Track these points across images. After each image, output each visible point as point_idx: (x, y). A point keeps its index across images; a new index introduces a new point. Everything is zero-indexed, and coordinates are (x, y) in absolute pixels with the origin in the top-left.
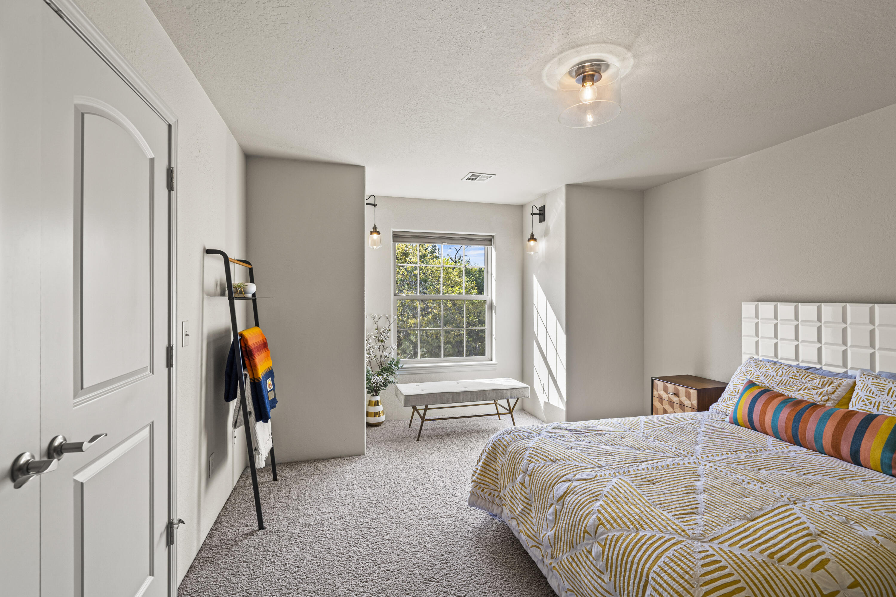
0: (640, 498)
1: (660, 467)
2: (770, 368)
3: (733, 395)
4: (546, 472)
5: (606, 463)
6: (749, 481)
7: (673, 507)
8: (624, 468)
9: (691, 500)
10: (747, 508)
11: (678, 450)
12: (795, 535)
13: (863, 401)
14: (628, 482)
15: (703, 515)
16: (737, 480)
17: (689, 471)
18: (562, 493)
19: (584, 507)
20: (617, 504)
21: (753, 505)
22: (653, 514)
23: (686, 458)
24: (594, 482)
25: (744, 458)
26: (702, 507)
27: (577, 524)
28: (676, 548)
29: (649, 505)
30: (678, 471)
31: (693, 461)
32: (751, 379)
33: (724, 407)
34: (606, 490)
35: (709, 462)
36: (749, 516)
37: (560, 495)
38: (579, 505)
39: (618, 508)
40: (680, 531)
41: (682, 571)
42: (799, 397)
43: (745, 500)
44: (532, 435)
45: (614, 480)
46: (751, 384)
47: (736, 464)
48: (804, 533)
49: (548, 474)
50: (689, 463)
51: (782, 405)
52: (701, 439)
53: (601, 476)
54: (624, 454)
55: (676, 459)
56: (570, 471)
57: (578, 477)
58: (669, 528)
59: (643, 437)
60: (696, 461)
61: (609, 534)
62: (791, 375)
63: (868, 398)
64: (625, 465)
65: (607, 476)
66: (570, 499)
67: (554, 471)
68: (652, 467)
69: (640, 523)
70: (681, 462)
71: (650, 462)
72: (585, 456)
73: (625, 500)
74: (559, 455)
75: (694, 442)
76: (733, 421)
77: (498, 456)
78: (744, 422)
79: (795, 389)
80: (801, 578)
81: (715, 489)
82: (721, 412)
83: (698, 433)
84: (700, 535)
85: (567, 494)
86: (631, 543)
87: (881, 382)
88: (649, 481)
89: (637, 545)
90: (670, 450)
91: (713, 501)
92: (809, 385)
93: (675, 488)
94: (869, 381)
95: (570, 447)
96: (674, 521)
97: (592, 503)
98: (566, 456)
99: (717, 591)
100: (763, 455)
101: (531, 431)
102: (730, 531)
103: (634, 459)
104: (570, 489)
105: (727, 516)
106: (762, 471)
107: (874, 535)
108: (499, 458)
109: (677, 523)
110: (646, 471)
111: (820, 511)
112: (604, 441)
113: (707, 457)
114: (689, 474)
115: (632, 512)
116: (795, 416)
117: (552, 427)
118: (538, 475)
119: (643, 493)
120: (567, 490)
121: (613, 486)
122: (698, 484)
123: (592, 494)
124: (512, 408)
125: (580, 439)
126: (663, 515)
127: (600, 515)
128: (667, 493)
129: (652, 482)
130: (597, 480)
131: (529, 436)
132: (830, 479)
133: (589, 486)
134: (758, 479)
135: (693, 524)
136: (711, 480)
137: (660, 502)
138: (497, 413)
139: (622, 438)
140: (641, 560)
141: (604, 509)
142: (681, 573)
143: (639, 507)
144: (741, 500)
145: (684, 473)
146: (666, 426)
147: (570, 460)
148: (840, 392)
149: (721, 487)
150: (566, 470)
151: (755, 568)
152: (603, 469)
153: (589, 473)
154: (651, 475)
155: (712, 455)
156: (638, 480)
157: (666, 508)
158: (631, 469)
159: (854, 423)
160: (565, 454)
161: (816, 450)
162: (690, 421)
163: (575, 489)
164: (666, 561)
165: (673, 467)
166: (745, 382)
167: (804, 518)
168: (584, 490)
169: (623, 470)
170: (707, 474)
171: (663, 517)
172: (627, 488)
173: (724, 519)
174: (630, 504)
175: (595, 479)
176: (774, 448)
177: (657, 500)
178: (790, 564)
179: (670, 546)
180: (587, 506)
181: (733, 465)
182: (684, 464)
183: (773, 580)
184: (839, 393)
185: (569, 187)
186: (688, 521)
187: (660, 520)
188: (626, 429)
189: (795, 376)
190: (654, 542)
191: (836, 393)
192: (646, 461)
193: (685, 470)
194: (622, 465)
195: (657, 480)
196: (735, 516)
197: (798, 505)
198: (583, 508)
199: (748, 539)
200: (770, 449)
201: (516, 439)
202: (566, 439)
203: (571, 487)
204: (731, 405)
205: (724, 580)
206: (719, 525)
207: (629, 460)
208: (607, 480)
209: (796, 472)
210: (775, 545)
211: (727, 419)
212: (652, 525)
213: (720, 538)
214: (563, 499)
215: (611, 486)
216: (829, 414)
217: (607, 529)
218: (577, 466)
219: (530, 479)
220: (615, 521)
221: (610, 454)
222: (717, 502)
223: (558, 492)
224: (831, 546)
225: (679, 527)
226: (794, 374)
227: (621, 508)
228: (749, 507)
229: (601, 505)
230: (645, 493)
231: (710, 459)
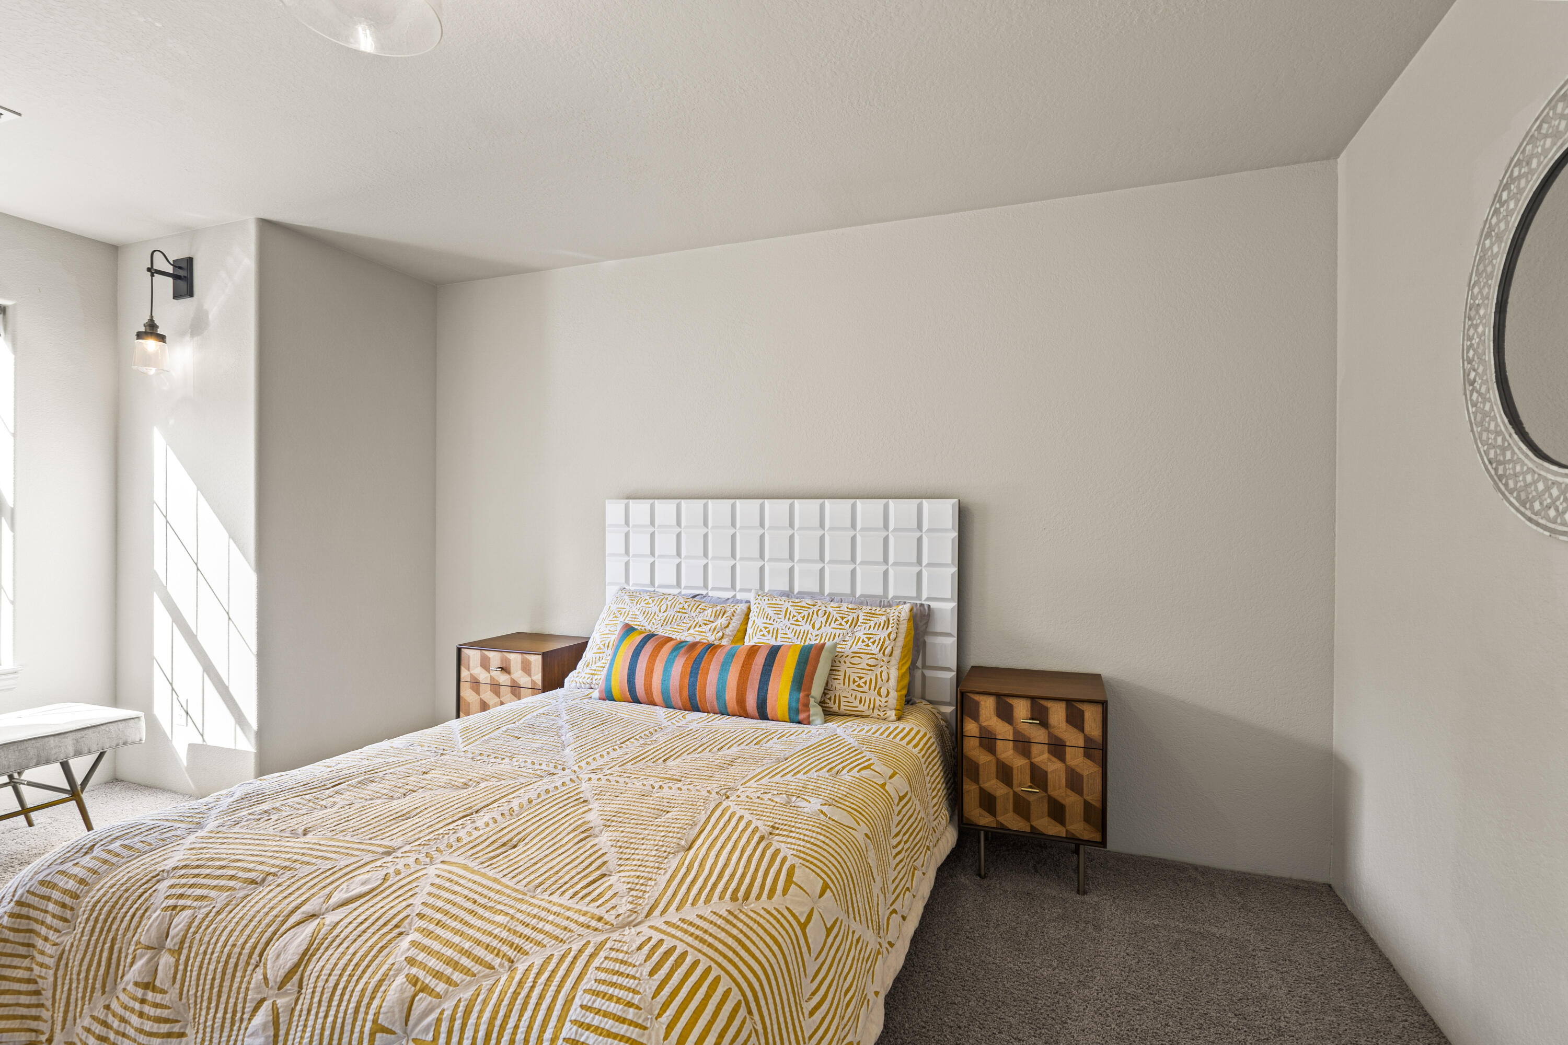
0: (499, 887)
1: (516, 808)
2: (650, 601)
3: (600, 653)
4: (236, 920)
5: (402, 838)
6: (660, 784)
7: (567, 878)
8: (446, 836)
9: (591, 851)
10: (676, 830)
11: (537, 767)
12: (748, 846)
13: (761, 630)
14: (463, 862)
15: (619, 872)
16: (644, 788)
17: (569, 798)
18: (296, 958)
19: (368, 966)
20: (454, 924)
21: (683, 821)
22: (535, 911)
23: (555, 776)
24: (384, 895)
25: (639, 750)
26: (612, 858)
27: (349, 1021)
28: (596, 962)
29: (520, 896)
30: (550, 805)
31: (568, 778)
32: (626, 621)
33: (587, 676)
34: (417, 901)
35: (593, 771)
36: (683, 843)
37: (289, 965)
38: (351, 968)
39: (457, 932)
40: (594, 923)
41: (621, 1006)
42: (690, 639)
43: (669, 818)
44: (173, 833)
45: (432, 870)
46: (629, 630)
47: (632, 762)
48: (756, 839)
49: (244, 922)
50: (563, 784)
51: (674, 654)
52: (568, 737)
53: (398, 872)
54: (438, 806)
55: (540, 783)
56: (312, 892)
57: (336, 898)
58: (573, 926)
59: (467, 761)
60: (574, 777)
61: (445, 1006)
62: (678, 607)
63: (766, 625)
64: (447, 828)
65: (414, 867)
66: (321, 964)
67: (264, 906)
68: (502, 814)
69: (513, 943)
70: (551, 787)
71: (495, 805)
72: (347, 838)
73: (469, 905)
74: (273, 862)
75: (559, 745)
76: (604, 696)
77: (38, 934)
78: (622, 693)
79: (684, 628)
80: (776, 913)
81: (620, 817)
82: (583, 685)
83: (560, 728)
84: (629, 913)
85: (313, 955)
86: (502, 1001)
87: (777, 602)
88: (504, 845)
89: (516, 999)
90: (523, 769)
91: (626, 839)
92: (700, 619)
93: (556, 840)
94: (764, 604)
95: (300, 831)
96: (578, 907)
97: (387, 950)
98: (295, 857)
99: (684, 1011)
100: (660, 737)
101: (169, 824)
102: (669, 882)
103: (462, 809)
104: (320, 936)
105: (655, 856)
106: (669, 763)
107: (820, 807)
108: (46, 939)
109: (585, 909)
110: (492, 825)
111: (758, 797)
112: (385, 791)
113: (588, 763)
114: (571, 805)
115: (489, 927)
116: (692, 667)
117: (237, 795)
118: (206, 939)
119: (501, 874)
120: (311, 944)
121: (432, 885)
122: (591, 816)
123: (385, 924)
124: (79, 780)
125: (324, 803)
126: (554, 904)
127: (414, 971)
128: (546, 856)
129: (511, 844)
130: (390, 886)
131: (162, 840)
132: (747, 748)
133: (373, 910)
134: (670, 776)
135: (612, 897)
136: (608, 802)
137: (540, 880)
138: (19, 809)
139: (424, 773)
140: (532, 1029)
141: (424, 948)
142: (618, 1014)
143: (503, 908)
144: (663, 820)
145: (561, 805)
146: (504, 729)
147: (308, 863)
148: (735, 623)
149: (628, 809)
150: (301, 891)
151: (723, 929)
152: (399, 854)
153: (366, 876)
154: (506, 831)
155: (594, 759)
156: (483, 850)
157: (554, 887)
158: (462, 833)
159: (759, 661)
160: (288, 853)
161: (718, 711)
162: (542, 710)
163: (335, 933)
164: (585, 1003)
165: (540, 800)
166: (619, 627)
167: (747, 817)
168: (362, 923)
169: (446, 841)
170: (598, 795)
171: (555, 909)
172: (464, 878)
173: (652, 864)
174: (481, 911)
175: (386, 885)
176: (669, 723)
177: (532, 877)
178: (758, 897)
179: (585, 966)
180: (376, 962)
181: (629, 766)
182: (556, 788)
183: (748, 937)
184: (734, 625)
185: (267, 226)
186: (600, 895)
187: (551, 918)
188: (428, 753)
189: (683, 608)
190: (553, 971)
191: (730, 626)
192: (488, 805)
193: (561, 799)
194: (441, 831)
195: (519, 836)
196: (665, 852)
197: (731, 798)
198: (364, 972)
199: (698, 883)
200: (665, 725)
201: (115, 860)
202: (286, 814)
203: (323, 931)
204: (598, 670)
205: (690, 980)
206: (651, 879)
207: (453, 815)
208: (415, 876)
209: (708, 749)
210: (732, 876)
211: (596, 694)
212: (540, 937)
213: (659, 903)
214: (299, 973)
215: (429, 888)
216: (731, 655)
217: (438, 996)
218: (331, 872)
219: (178, 961)
220: (456, 965)
221: (406, 816)
222: (632, 838)
223: (281, 961)
224: (788, 843)
225: (589, 915)
226: (681, 606)
227: (465, 929)
228: (678, 828)
229: (414, 943)
230: (505, 872)
231: (594, 765)
